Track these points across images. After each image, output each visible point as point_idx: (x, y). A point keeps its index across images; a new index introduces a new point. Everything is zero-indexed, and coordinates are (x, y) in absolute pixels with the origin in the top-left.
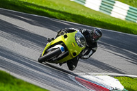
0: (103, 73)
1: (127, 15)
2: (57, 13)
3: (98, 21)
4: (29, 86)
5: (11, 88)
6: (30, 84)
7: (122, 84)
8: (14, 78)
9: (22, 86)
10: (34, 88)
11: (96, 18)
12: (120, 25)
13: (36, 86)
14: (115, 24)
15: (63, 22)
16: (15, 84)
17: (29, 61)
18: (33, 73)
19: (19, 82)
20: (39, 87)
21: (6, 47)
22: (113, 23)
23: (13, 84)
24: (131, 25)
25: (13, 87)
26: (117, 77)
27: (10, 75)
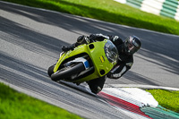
0: (131, 85)
1: (162, 8)
2: (70, 7)
3: (124, 17)
4: (34, 102)
5: (10, 104)
6: (35, 99)
7: (156, 99)
8: (14, 91)
9: (25, 101)
10: (40, 105)
11: (121, 12)
12: (153, 22)
13: (43, 102)
14: (146, 20)
15: (78, 18)
16: (16, 99)
17: (34, 69)
18: (39, 84)
19: (22, 97)
20: (47, 103)
21: (5, 51)
22: (143, 20)
23: (13, 99)
24: (167, 21)
25: (13, 102)
26: (149, 89)
27: (9, 88)
